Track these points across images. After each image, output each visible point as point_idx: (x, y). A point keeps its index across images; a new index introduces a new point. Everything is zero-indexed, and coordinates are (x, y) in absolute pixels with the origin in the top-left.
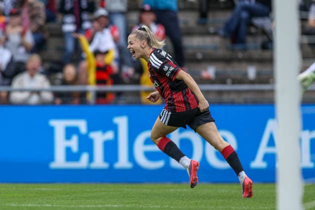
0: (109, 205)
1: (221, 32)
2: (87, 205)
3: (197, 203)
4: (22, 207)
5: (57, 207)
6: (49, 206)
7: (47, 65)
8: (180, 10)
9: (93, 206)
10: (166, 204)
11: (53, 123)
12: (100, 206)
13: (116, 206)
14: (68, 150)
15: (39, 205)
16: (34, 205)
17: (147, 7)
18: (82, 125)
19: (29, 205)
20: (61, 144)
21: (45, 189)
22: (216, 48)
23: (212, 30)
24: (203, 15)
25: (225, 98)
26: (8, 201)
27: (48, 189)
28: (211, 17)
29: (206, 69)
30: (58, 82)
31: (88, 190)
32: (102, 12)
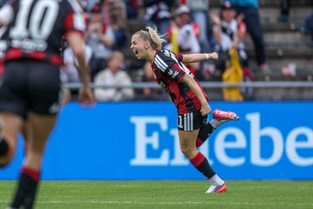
0: (190, 202)
1: (302, 29)
2: (167, 201)
3: (277, 200)
4: (102, 204)
5: (137, 204)
6: (129, 202)
7: (128, 62)
8: (261, 6)
9: (174, 203)
10: (246, 201)
11: (134, 120)
12: (180, 203)
13: (197, 203)
14: (149, 147)
15: (120, 202)
16: (114, 202)
17: (228, 4)
18: (163, 122)
19: (109, 202)
20: (141, 141)
21: (125, 186)
22: (297, 45)
23: (293, 26)
24: (285, 12)
25: (306, 94)
26: (89, 198)
27: (129, 186)
28: (292, 14)
29: (287, 66)
30: (139, 78)
31: (168, 187)
32: (184, 9)
